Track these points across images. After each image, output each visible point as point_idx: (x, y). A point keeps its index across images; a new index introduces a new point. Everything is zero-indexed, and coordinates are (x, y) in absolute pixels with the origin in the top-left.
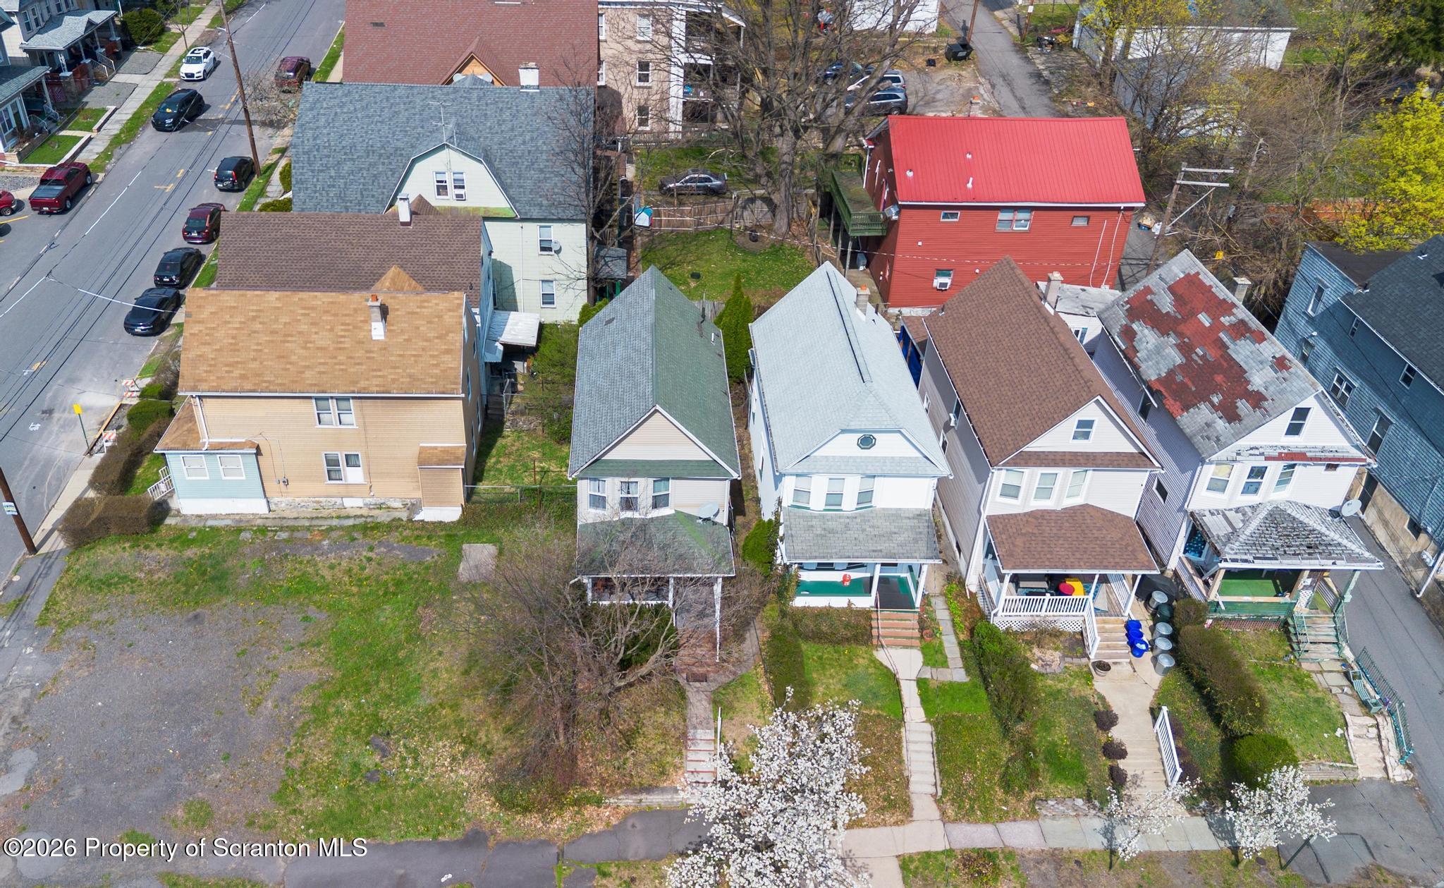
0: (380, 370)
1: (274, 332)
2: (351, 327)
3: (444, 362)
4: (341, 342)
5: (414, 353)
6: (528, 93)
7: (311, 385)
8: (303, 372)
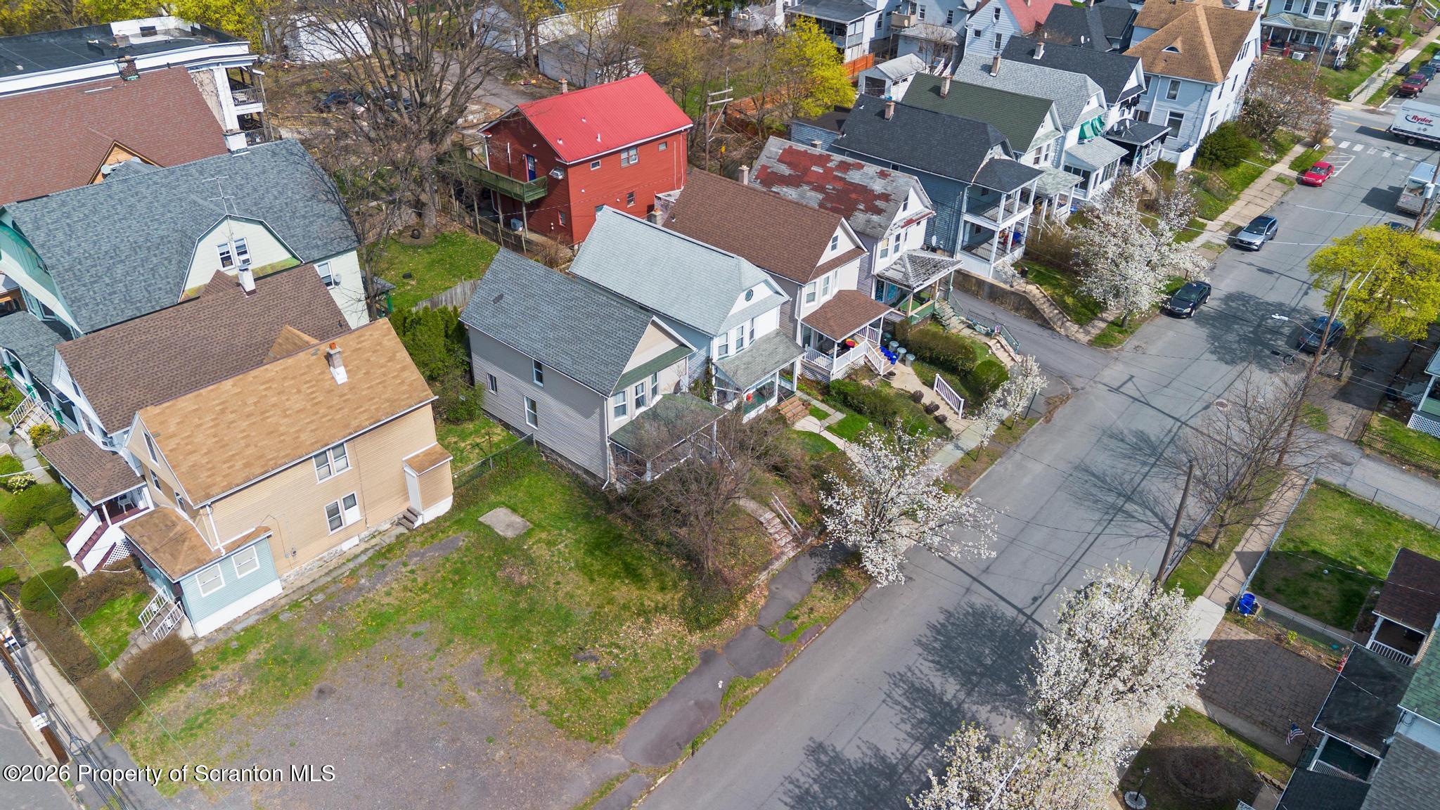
0: (361, 407)
1: (249, 416)
2: (314, 382)
3: (406, 378)
4: (314, 398)
5: (378, 381)
6: (241, 157)
7: (313, 444)
8: (298, 437)
